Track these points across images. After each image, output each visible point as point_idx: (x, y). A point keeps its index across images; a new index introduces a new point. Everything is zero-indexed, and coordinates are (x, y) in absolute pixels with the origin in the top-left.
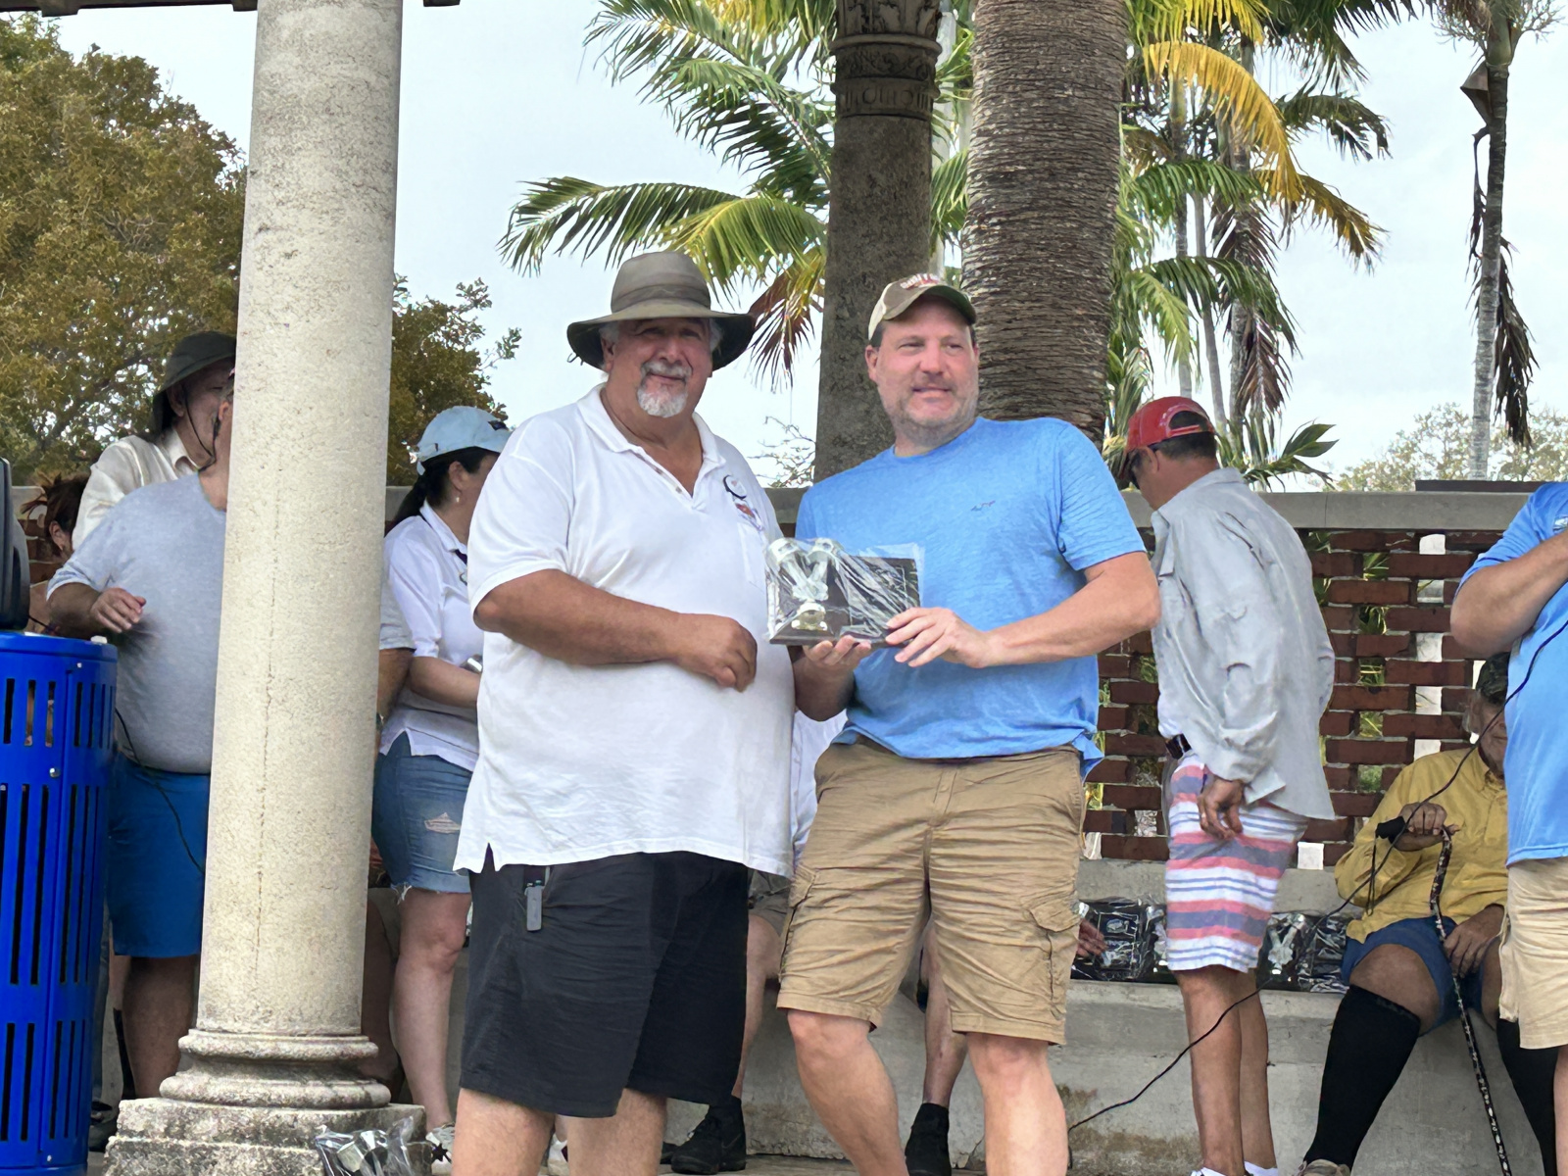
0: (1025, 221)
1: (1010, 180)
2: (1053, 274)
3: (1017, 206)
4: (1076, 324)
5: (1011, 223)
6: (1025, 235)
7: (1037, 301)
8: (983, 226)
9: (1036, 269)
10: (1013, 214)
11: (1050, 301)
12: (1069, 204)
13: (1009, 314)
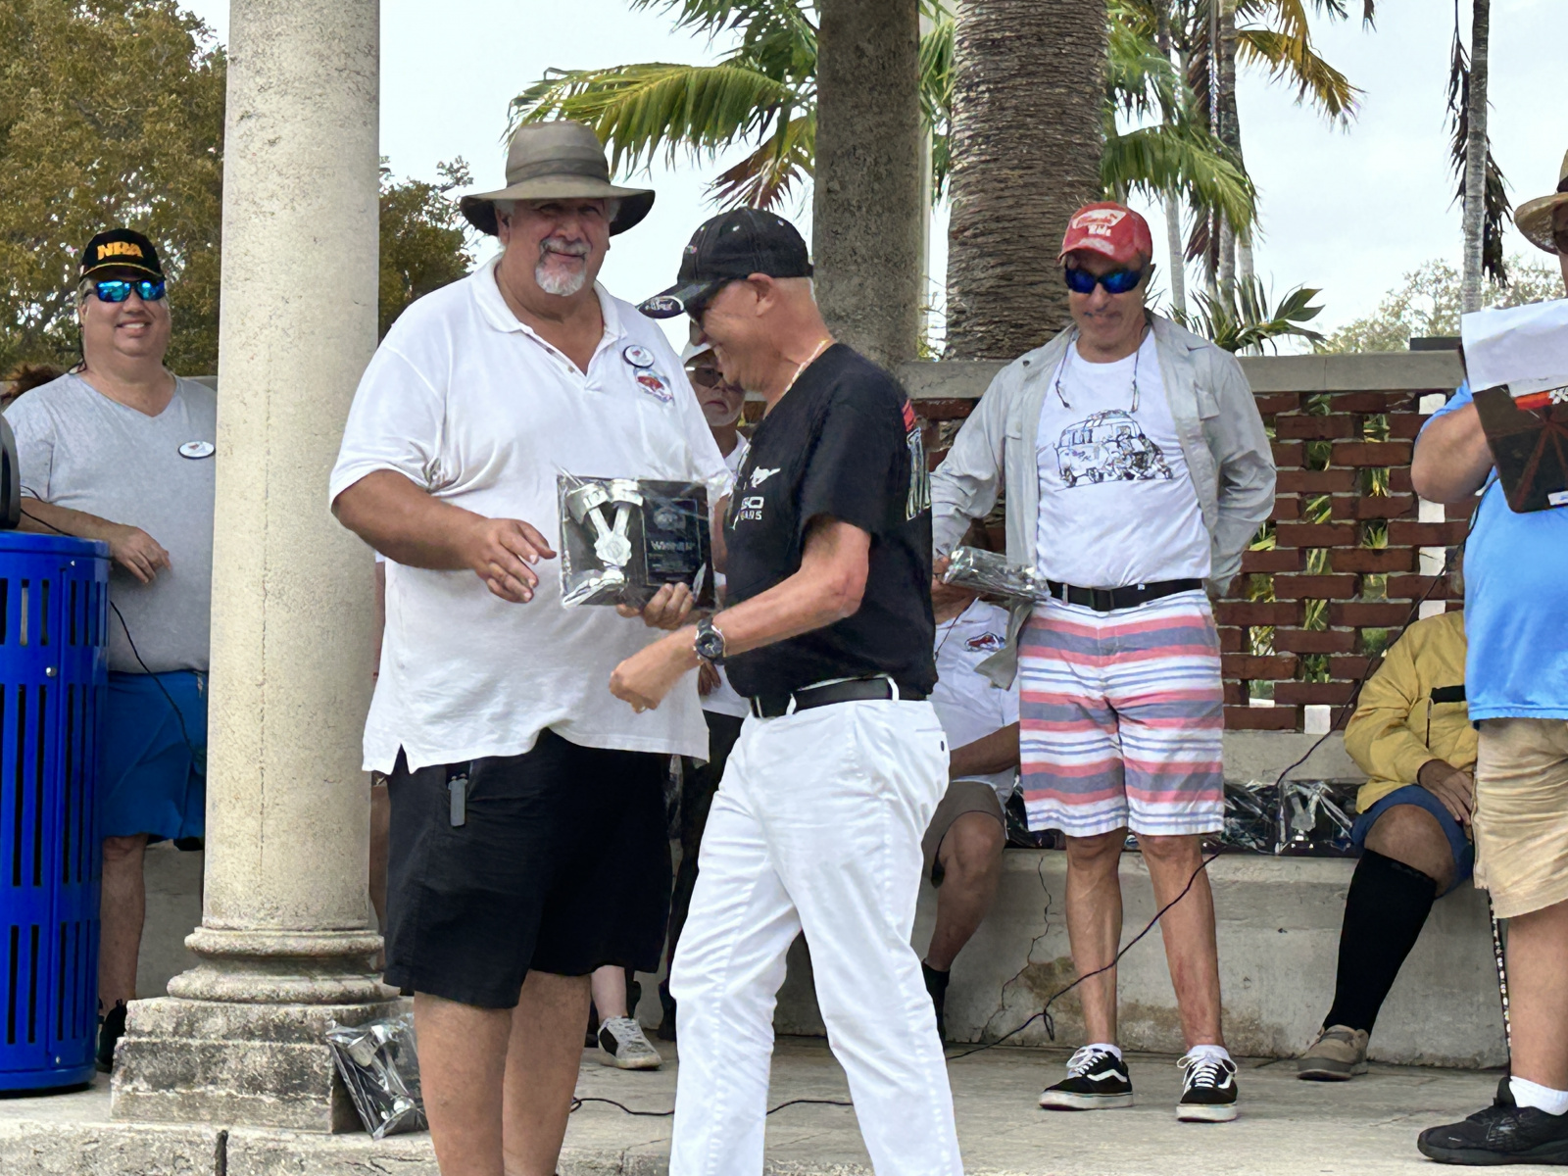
0: (1015, 88)
1: (999, 47)
2: (1043, 141)
3: (1006, 73)
4: (1067, 190)
5: (999, 90)
6: (1014, 101)
7: (1030, 168)
8: (973, 94)
9: (1027, 136)
10: (1003, 80)
11: (1040, 169)
12: (1056, 69)
13: (1000, 182)
